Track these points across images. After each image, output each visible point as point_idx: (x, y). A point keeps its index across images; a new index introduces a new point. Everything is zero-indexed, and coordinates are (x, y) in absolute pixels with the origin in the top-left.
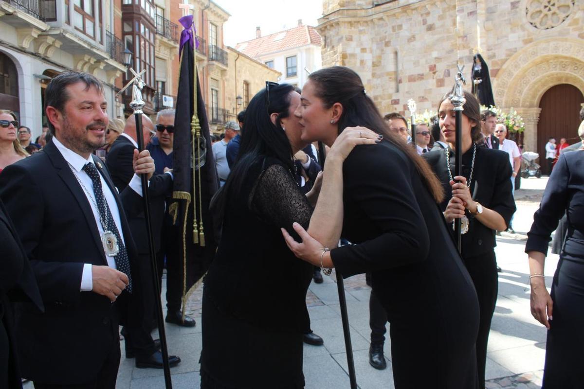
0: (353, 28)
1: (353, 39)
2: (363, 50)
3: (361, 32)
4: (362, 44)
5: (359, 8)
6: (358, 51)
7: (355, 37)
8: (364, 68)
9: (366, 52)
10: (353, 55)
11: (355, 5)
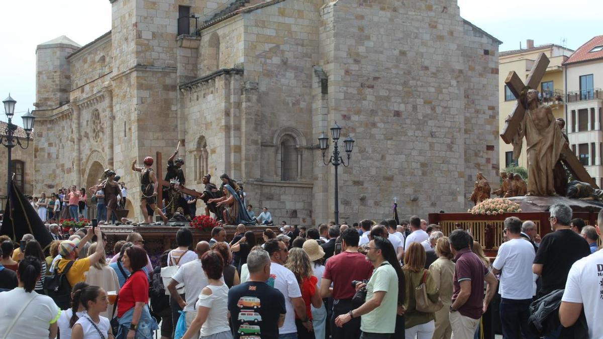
0: (43, 126)
1: (43, 135)
2: (50, 145)
3: (48, 129)
4: (49, 139)
5: (50, 108)
6: (46, 145)
7: (44, 133)
8: (50, 160)
9: (52, 146)
10: (43, 149)
11: (47, 106)
